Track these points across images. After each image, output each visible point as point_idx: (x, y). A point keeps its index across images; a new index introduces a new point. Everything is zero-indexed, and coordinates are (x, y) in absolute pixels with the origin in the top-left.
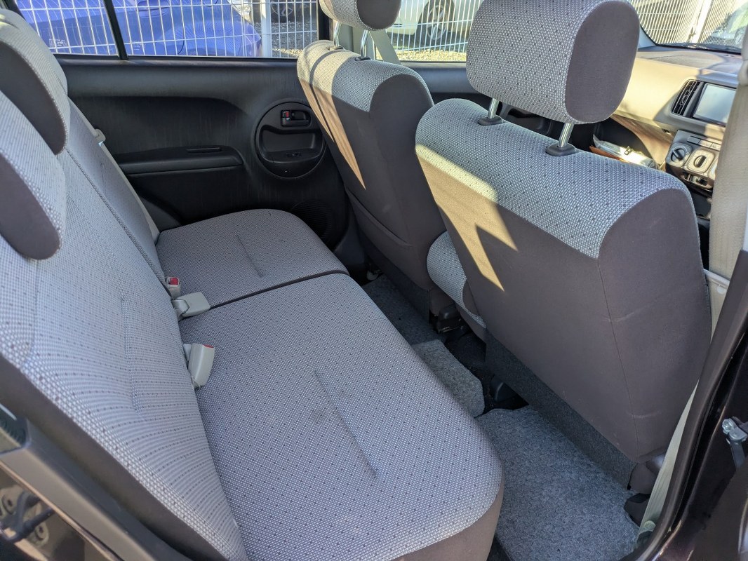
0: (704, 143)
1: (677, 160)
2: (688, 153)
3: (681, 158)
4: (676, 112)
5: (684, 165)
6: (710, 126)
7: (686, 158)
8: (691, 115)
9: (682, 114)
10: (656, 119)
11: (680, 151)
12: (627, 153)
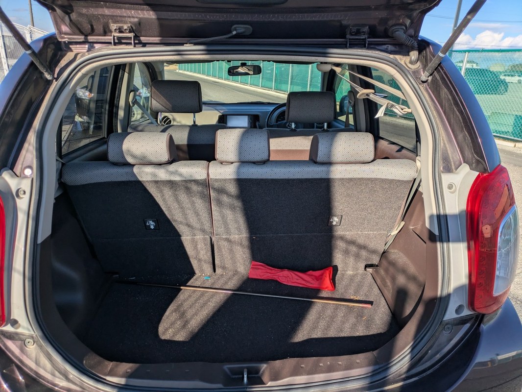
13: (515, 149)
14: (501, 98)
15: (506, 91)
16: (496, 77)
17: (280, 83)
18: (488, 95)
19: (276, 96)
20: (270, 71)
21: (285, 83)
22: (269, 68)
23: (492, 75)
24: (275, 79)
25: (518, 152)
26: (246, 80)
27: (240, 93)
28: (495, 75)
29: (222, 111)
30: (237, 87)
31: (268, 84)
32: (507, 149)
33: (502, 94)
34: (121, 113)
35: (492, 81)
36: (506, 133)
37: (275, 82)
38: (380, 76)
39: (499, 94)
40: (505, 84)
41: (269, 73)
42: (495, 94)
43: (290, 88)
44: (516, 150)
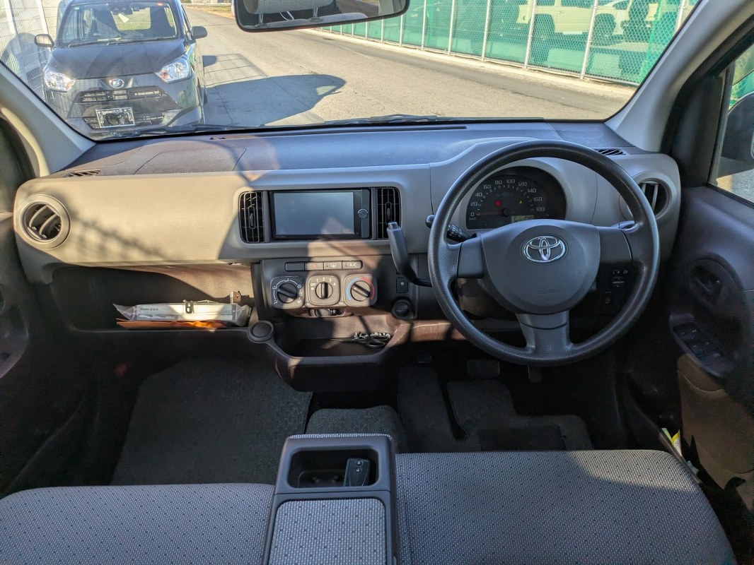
0: (310, 266)
1: (290, 300)
2: (299, 286)
3: (295, 296)
4: (250, 240)
5: (304, 303)
6: (313, 245)
7: (301, 293)
8: (274, 238)
9: (262, 240)
10: (221, 257)
11: (284, 286)
12: (188, 310)
17: (435, 35)
19: (427, 58)
20: (416, 15)
21: (442, 35)
22: (415, 10)
24: (426, 29)
26: (376, 33)
27: (367, 56)
30: (362, 45)
31: (413, 37)
37: (426, 33)
38: (610, 15)
41: (414, 19)
43: (452, 45)
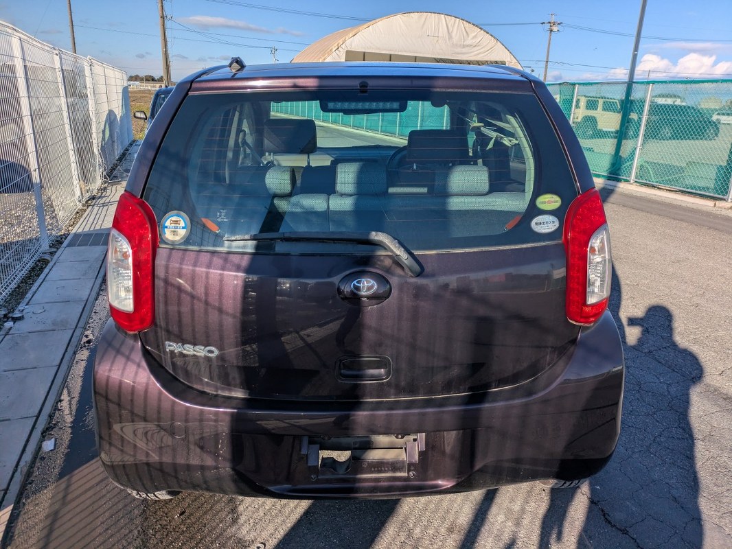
13: (716, 208)
14: (709, 144)
15: (716, 135)
16: (702, 116)
18: (692, 141)
23: (696, 113)
25: (718, 213)
28: (700, 113)
29: (334, 156)
32: (704, 209)
33: (711, 140)
34: (230, 155)
35: (696, 122)
36: (704, 188)
37: (400, 125)
39: (706, 139)
40: (716, 126)
42: (701, 139)
44: (715, 211)
